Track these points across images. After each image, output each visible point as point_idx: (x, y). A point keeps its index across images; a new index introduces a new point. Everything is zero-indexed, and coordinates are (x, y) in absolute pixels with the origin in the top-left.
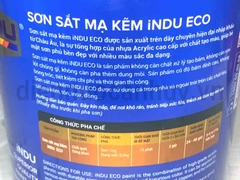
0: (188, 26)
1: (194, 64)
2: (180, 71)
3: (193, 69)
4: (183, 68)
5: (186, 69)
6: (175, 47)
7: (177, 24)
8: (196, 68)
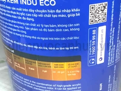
0: (41, 5)
1: (50, 28)
2: (41, 30)
3: (49, 30)
4: (43, 29)
5: (45, 30)
6: (36, 16)
7: (35, 3)
8: (51, 30)
